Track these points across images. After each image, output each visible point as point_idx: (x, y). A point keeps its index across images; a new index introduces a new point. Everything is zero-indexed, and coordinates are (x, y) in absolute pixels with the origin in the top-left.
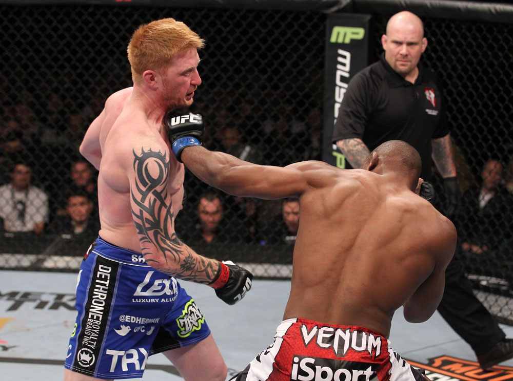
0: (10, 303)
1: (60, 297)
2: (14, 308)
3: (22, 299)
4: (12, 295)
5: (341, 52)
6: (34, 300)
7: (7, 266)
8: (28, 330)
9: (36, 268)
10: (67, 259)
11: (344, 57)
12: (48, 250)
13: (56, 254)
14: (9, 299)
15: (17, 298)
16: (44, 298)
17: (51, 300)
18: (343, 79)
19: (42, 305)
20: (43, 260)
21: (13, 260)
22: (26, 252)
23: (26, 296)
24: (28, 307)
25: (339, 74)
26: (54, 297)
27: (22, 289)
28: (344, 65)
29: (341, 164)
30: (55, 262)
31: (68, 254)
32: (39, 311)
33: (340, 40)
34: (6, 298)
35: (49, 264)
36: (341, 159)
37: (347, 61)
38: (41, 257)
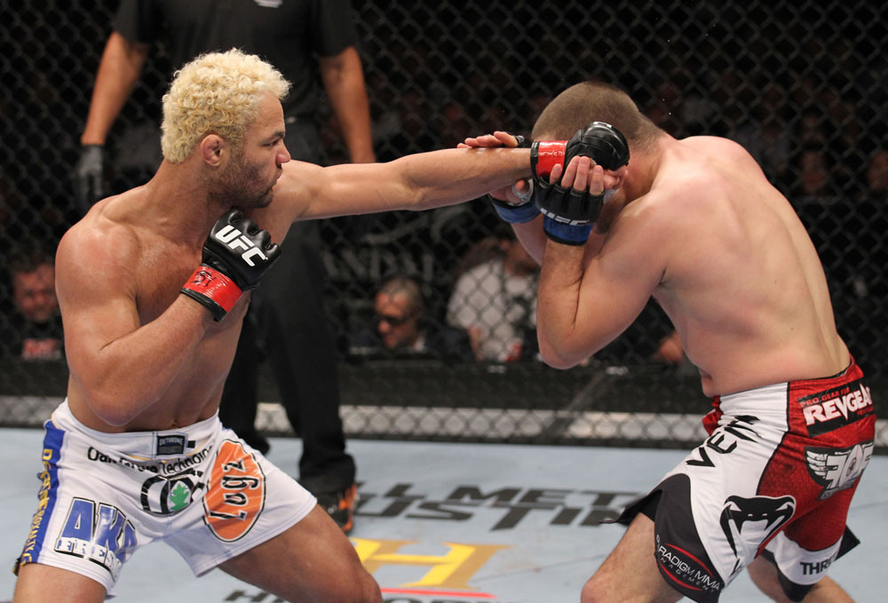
0: (501, 513)
1: (605, 498)
2: (508, 523)
3: (526, 504)
4: (505, 495)
6: (550, 507)
7: (492, 434)
8: (538, 570)
9: (553, 438)
10: (618, 417)
12: (578, 401)
13: (595, 408)
14: (495, 506)
15: (515, 501)
16: (571, 502)
17: (586, 505)
19: (566, 517)
20: (570, 422)
21: (504, 420)
22: (533, 406)
23: (533, 497)
24: (538, 520)
26: (593, 498)
27: (526, 483)
30: (594, 426)
31: (620, 409)
32: (561, 530)
34: (490, 501)
35: (581, 429)
38: (563, 414)
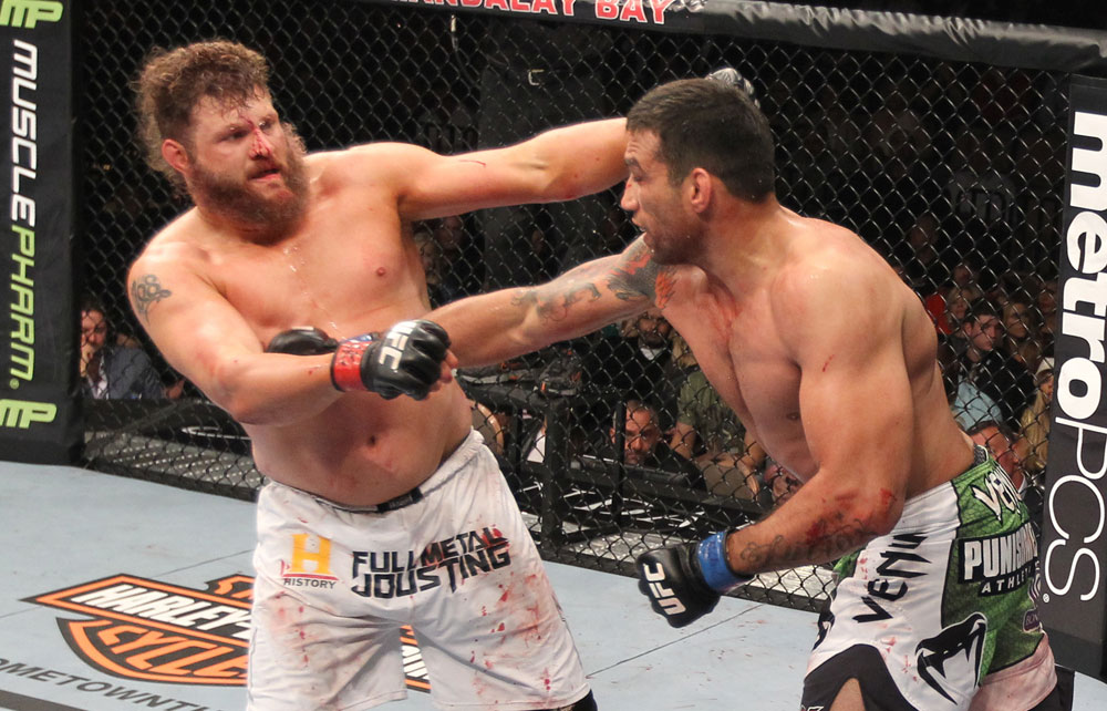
5: (18, 43)
11: (27, 53)
18: (24, 93)
25: (17, 83)
28: (26, 67)
29: (27, 247)
33: (17, 22)
36: (27, 238)
37: (32, 62)
